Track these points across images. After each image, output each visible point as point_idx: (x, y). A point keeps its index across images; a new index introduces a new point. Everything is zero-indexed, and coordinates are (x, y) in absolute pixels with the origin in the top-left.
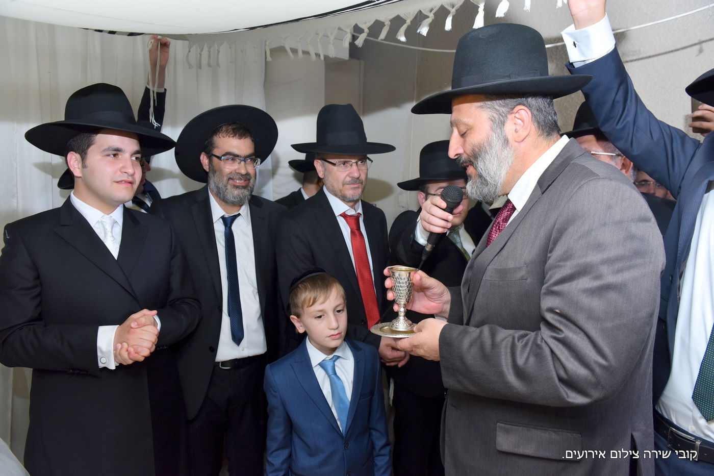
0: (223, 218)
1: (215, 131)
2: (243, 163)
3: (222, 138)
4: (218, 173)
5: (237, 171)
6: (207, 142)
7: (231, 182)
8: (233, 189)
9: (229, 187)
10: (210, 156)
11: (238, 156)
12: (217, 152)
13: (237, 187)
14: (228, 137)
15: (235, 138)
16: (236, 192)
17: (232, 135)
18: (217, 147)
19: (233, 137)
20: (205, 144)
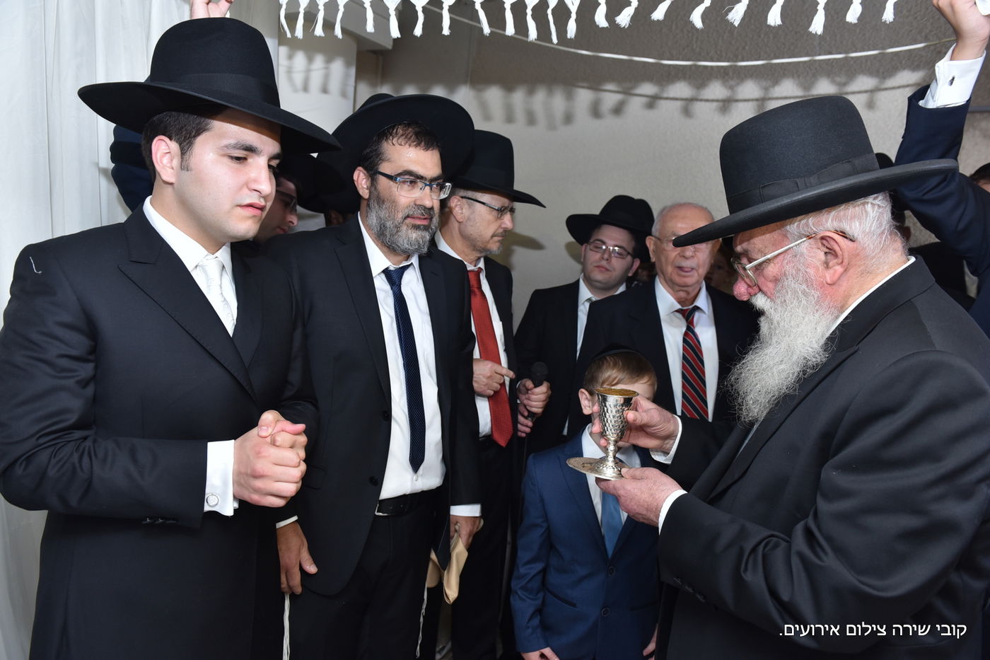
0: (386, 272)
1: (384, 134)
2: (428, 188)
3: (398, 147)
4: (387, 204)
5: (418, 203)
6: (368, 150)
7: (408, 221)
8: (410, 231)
9: (404, 228)
10: (373, 173)
11: (421, 178)
12: (385, 168)
13: (416, 227)
14: (407, 146)
15: (418, 148)
16: (414, 235)
17: (415, 143)
18: (388, 160)
19: (416, 146)
20: (365, 152)
